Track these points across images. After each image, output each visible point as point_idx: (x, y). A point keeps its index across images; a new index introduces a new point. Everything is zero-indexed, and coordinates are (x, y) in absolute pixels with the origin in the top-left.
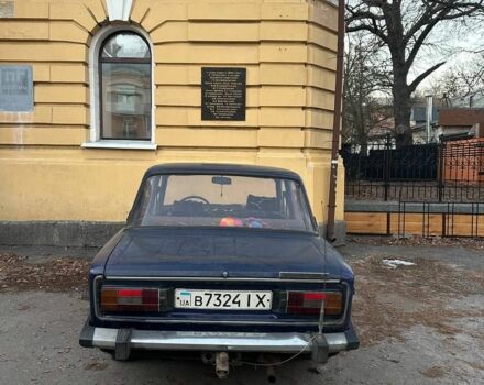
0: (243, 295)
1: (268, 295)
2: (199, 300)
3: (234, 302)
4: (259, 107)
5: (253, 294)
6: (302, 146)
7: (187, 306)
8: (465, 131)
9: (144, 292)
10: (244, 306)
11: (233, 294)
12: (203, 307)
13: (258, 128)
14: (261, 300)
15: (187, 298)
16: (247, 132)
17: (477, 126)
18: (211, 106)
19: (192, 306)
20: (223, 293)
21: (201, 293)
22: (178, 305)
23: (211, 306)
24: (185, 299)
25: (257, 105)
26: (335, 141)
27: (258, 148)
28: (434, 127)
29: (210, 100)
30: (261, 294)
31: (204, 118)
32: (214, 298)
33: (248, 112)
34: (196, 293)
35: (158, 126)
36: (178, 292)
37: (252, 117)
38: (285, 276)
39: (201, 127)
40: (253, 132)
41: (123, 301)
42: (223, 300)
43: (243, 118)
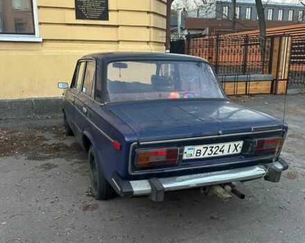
0: (226, 145)
1: (241, 143)
2: (199, 152)
3: (220, 151)
4: (118, 11)
5: (232, 144)
6: (148, 40)
7: (191, 158)
8: (200, 32)
9: (168, 151)
10: (226, 153)
11: (221, 145)
12: (201, 156)
13: (118, 26)
14: (236, 147)
15: (191, 152)
16: (109, 29)
17: (208, 29)
18: (83, 9)
19: (194, 157)
20: (215, 146)
21: (200, 147)
22: (185, 157)
23: (206, 156)
24: (190, 152)
25: (116, 9)
26: (168, 37)
27: (118, 41)
28: (182, 29)
29: (81, 3)
30: (237, 144)
31: (78, 17)
32: (209, 149)
33: (110, 14)
34: (198, 148)
35: (40, 24)
36: (186, 149)
37: (113, 18)
38: (256, 130)
39: (75, 25)
40: (115, 29)
41: (153, 159)
42: (214, 150)
43: (106, 18)
